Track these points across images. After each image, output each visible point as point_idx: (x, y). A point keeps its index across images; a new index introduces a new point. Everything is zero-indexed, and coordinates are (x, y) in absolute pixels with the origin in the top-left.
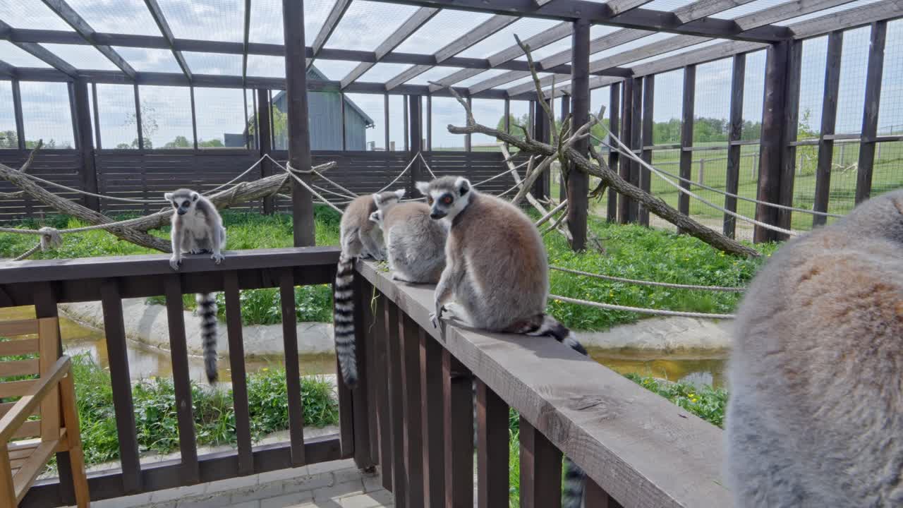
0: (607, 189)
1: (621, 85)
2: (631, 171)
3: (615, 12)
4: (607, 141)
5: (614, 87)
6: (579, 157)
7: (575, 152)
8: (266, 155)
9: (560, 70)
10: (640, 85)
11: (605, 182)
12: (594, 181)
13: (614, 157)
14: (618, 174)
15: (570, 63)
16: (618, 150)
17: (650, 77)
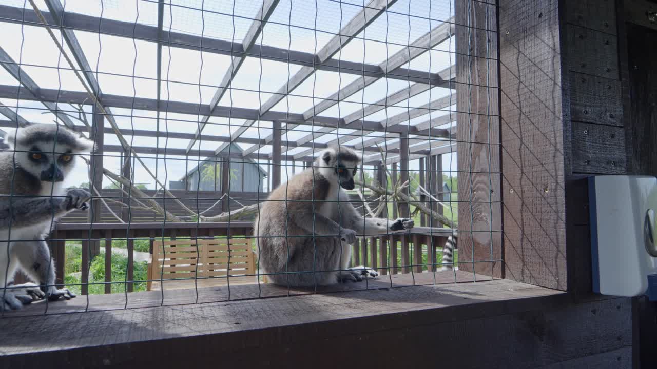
0: (419, 212)
1: (425, 159)
2: (432, 205)
3: (419, 130)
4: (418, 189)
5: (421, 159)
6: (405, 196)
7: (403, 194)
8: (226, 194)
9: (394, 151)
10: (435, 159)
11: (417, 209)
12: (412, 208)
13: (423, 197)
14: (425, 206)
15: (399, 148)
16: (424, 194)
17: (440, 156)
